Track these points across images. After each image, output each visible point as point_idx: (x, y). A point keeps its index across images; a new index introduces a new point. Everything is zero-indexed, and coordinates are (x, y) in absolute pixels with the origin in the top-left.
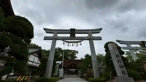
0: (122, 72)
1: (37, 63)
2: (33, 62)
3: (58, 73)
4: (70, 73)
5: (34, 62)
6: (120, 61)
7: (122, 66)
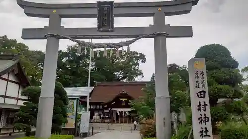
0: (202, 132)
1: (18, 99)
2: (5, 97)
3: (77, 121)
4: (115, 119)
5: (8, 97)
6: (205, 105)
7: (205, 117)
